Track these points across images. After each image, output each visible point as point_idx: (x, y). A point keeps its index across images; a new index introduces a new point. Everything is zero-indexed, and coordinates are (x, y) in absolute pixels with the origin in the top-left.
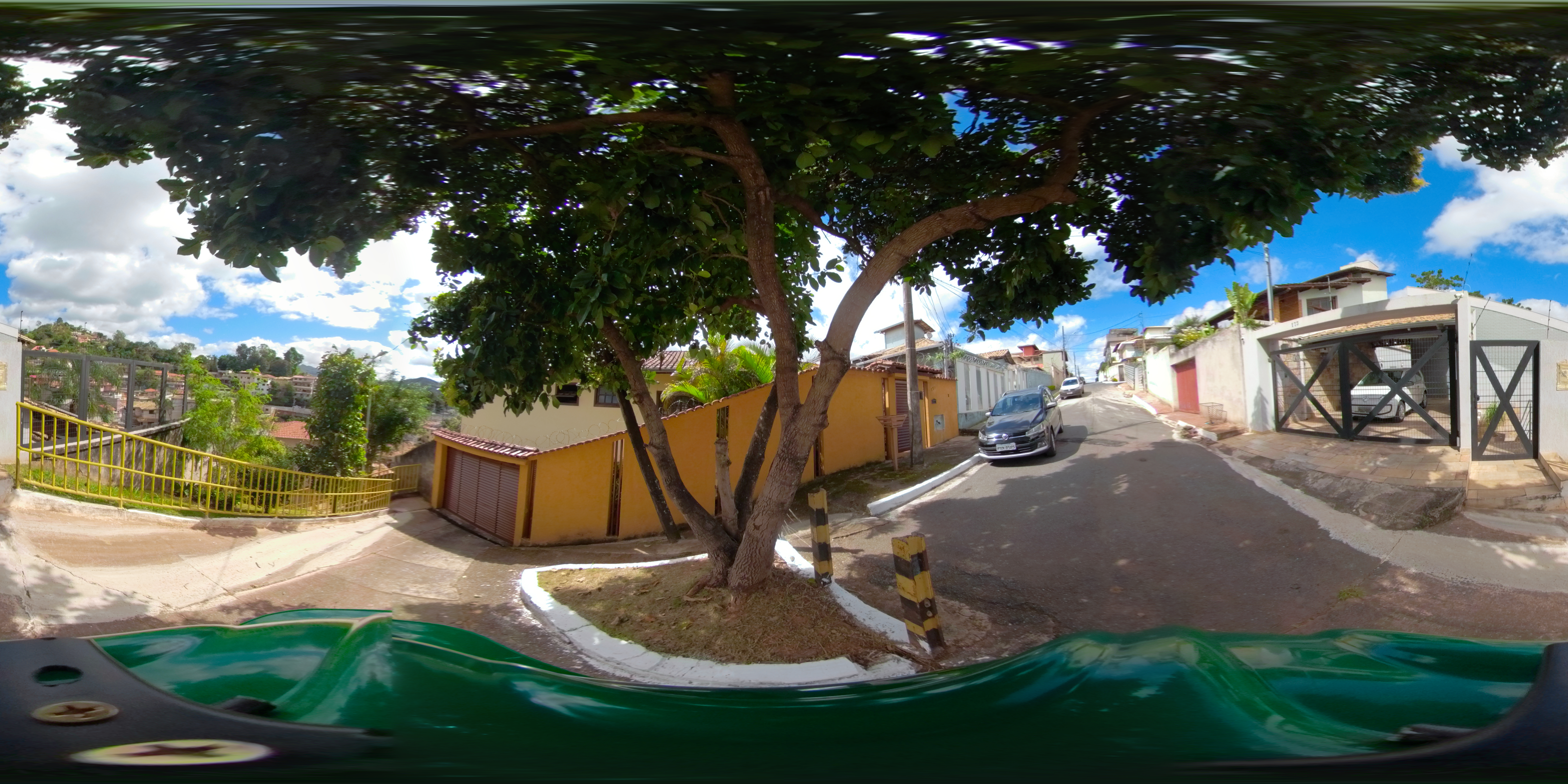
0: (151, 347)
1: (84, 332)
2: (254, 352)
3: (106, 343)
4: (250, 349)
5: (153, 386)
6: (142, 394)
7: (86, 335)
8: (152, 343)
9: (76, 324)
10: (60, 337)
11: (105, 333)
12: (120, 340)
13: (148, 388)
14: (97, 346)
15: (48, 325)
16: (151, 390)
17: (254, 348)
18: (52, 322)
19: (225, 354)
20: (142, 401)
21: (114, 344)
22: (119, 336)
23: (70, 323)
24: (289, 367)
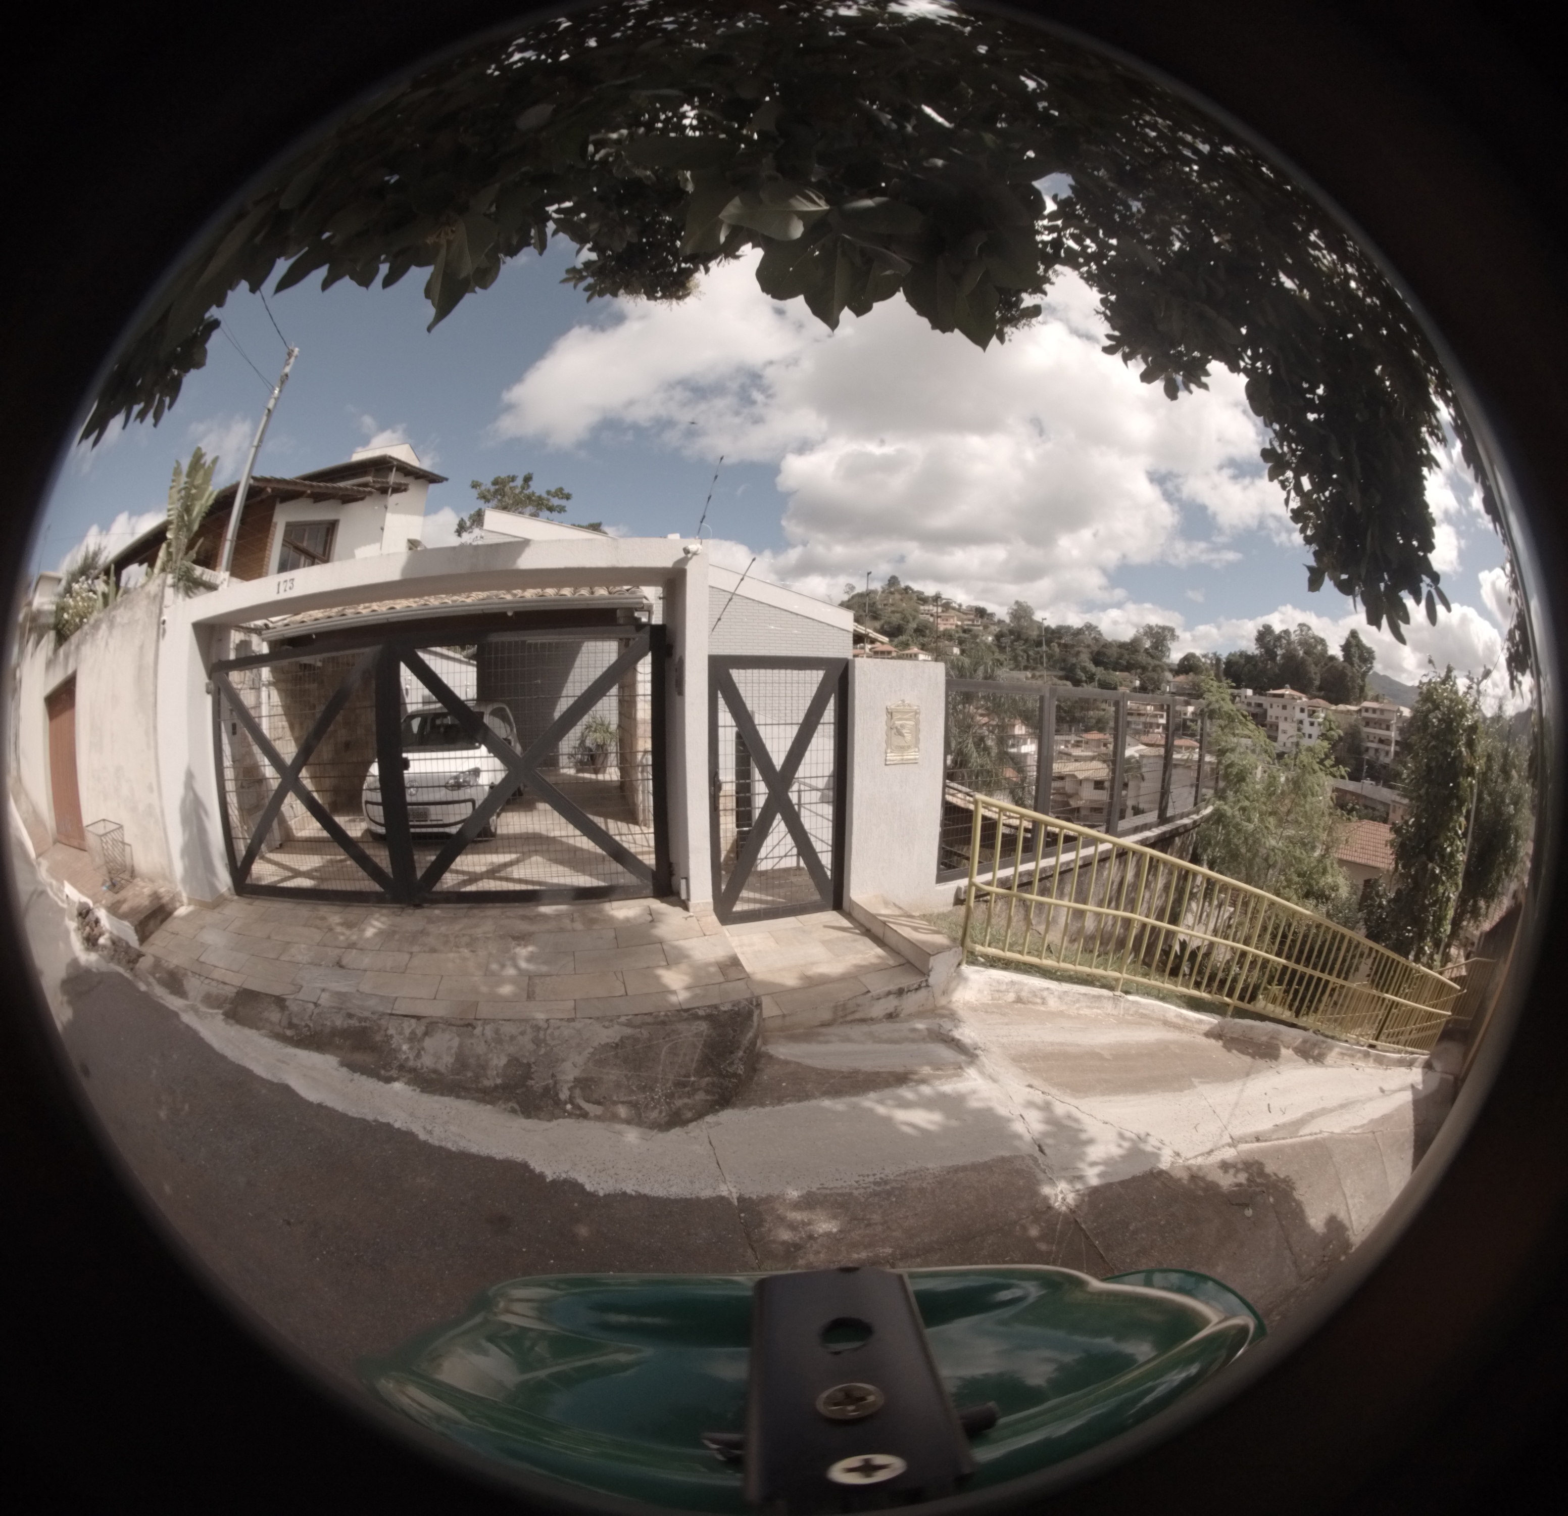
0: (1088, 638)
1: (947, 606)
2: (1289, 643)
3: (995, 629)
4: (1279, 638)
5: (1100, 726)
6: (1077, 744)
7: (952, 613)
8: (1089, 627)
9: (929, 589)
10: (896, 619)
11: (990, 608)
12: (1024, 623)
13: (1087, 730)
14: (975, 636)
15: (868, 594)
16: (1095, 736)
17: (1286, 632)
18: (877, 586)
19: (1235, 649)
20: (1077, 759)
21: (1011, 632)
22: (1021, 612)
23: (916, 586)
24: (1353, 680)
